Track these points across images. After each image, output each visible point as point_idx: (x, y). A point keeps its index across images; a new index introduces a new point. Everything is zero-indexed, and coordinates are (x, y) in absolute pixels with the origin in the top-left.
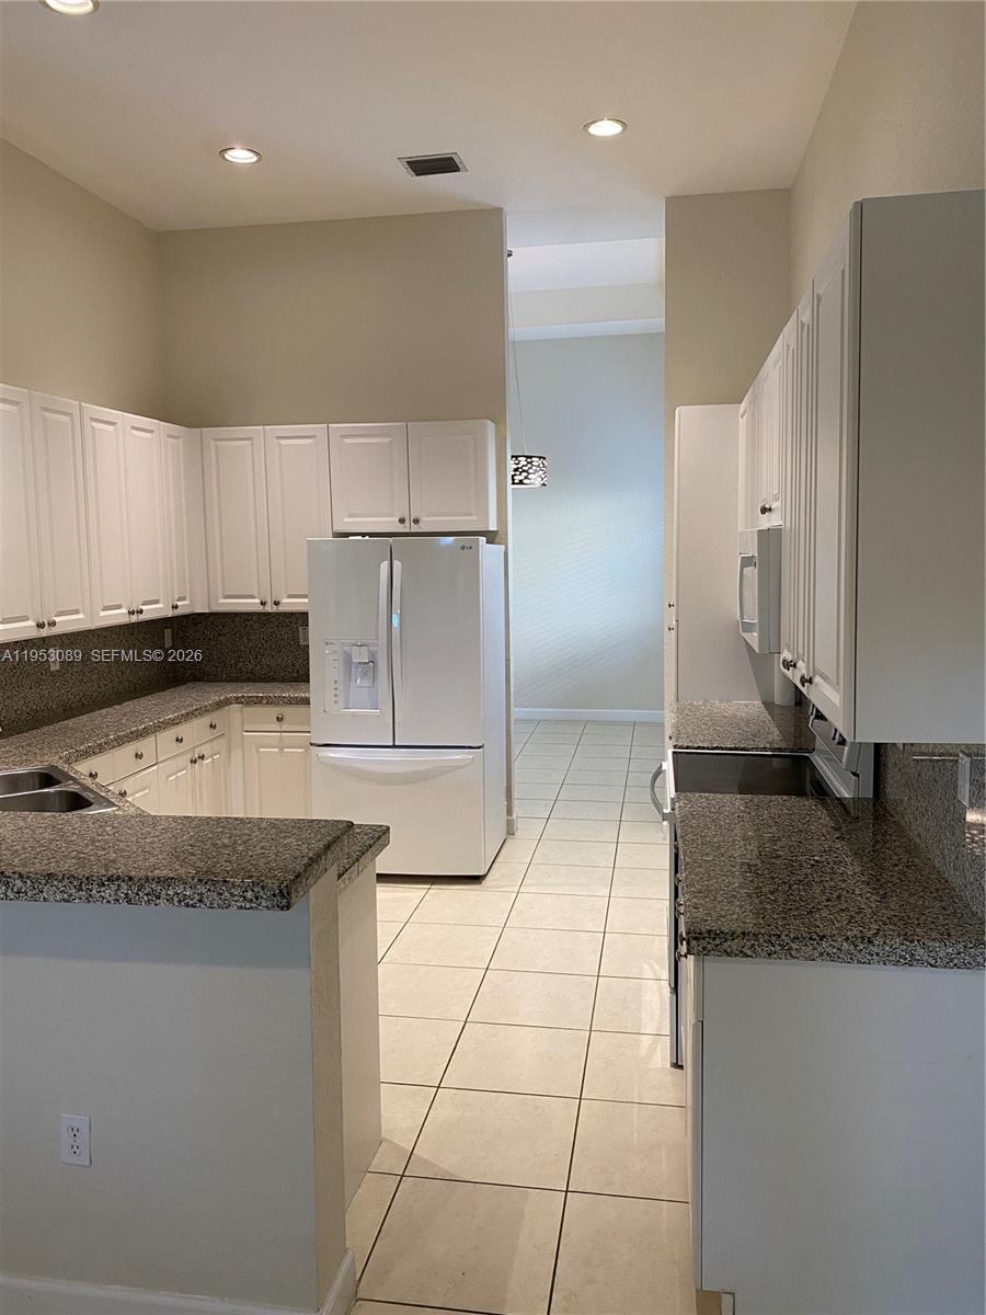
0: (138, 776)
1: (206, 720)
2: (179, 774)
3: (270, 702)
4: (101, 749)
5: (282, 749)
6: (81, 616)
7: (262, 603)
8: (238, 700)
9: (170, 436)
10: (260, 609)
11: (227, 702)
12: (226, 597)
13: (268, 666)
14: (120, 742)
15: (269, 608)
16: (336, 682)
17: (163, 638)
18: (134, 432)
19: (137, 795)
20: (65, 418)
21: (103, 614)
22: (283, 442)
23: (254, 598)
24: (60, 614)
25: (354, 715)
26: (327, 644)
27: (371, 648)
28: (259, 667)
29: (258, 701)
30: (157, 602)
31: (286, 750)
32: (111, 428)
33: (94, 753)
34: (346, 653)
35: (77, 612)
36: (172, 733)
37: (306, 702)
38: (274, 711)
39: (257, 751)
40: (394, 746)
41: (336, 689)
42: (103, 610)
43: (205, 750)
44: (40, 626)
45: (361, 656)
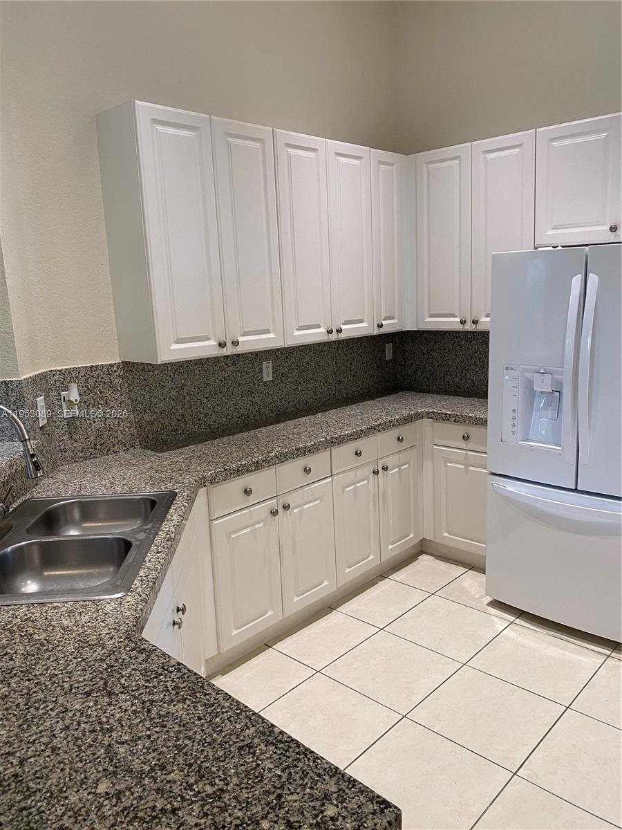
0: (307, 489)
1: (393, 433)
2: (358, 485)
3: (457, 420)
4: (257, 466)
5: (467, 466)
6: (272, 335)
7: (461, 322)
8: (429, 415)
9: (380, 162)
10: (459, 327)
11: (418, 416)
12: (432, 316)
13: (472, 381)
14: (282, 458)
15: (469, 327)
16: (514, 410)
17: (385, 351)
18: (339, 158)
19: (306, 507)
20: (257, 145)
21: (297, 333)
22: (490, 156)
23: (456, 317)
24: (245, 334)
25: (532, 449)
26: (507, 369)
27: (556, 376)
28: (464, 381)
29: (445, 418)
30: (361, 321)
31: (470, 468)
32: (311, 154)
33: (249, 471)
34: (528, 379)
35: (267, 332)
36: (350, 447)
37: (484, 423)
38: (461, 429)
39: (446, 465)
40: (576, 490)
41: (514, 418)
42: (298, 330)
43: (389, 462)
44: (222, 345)
45: (543, 385)
